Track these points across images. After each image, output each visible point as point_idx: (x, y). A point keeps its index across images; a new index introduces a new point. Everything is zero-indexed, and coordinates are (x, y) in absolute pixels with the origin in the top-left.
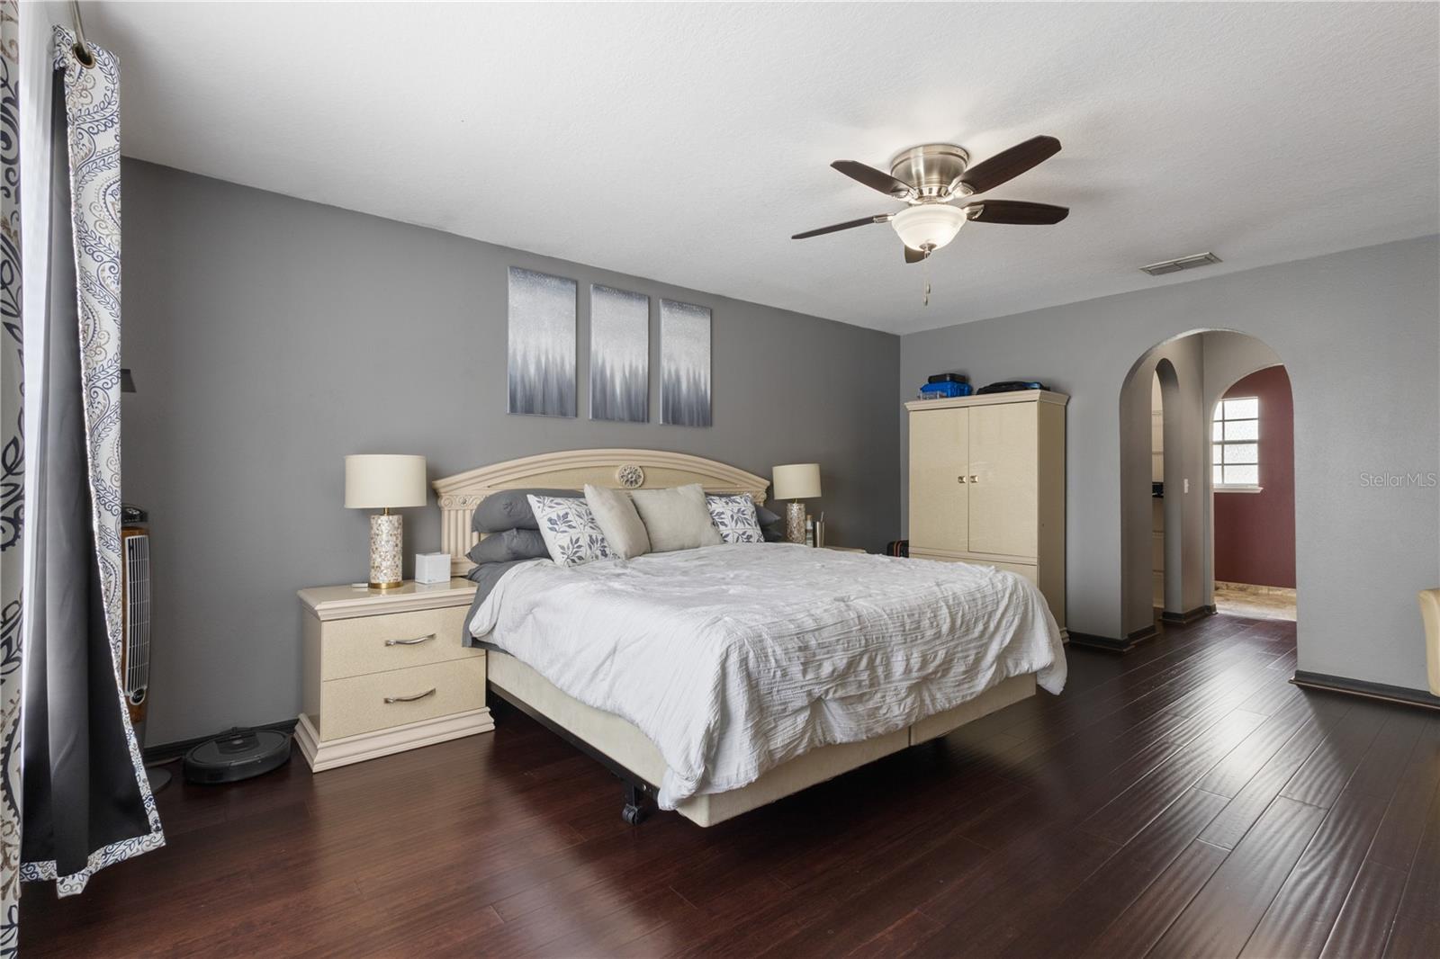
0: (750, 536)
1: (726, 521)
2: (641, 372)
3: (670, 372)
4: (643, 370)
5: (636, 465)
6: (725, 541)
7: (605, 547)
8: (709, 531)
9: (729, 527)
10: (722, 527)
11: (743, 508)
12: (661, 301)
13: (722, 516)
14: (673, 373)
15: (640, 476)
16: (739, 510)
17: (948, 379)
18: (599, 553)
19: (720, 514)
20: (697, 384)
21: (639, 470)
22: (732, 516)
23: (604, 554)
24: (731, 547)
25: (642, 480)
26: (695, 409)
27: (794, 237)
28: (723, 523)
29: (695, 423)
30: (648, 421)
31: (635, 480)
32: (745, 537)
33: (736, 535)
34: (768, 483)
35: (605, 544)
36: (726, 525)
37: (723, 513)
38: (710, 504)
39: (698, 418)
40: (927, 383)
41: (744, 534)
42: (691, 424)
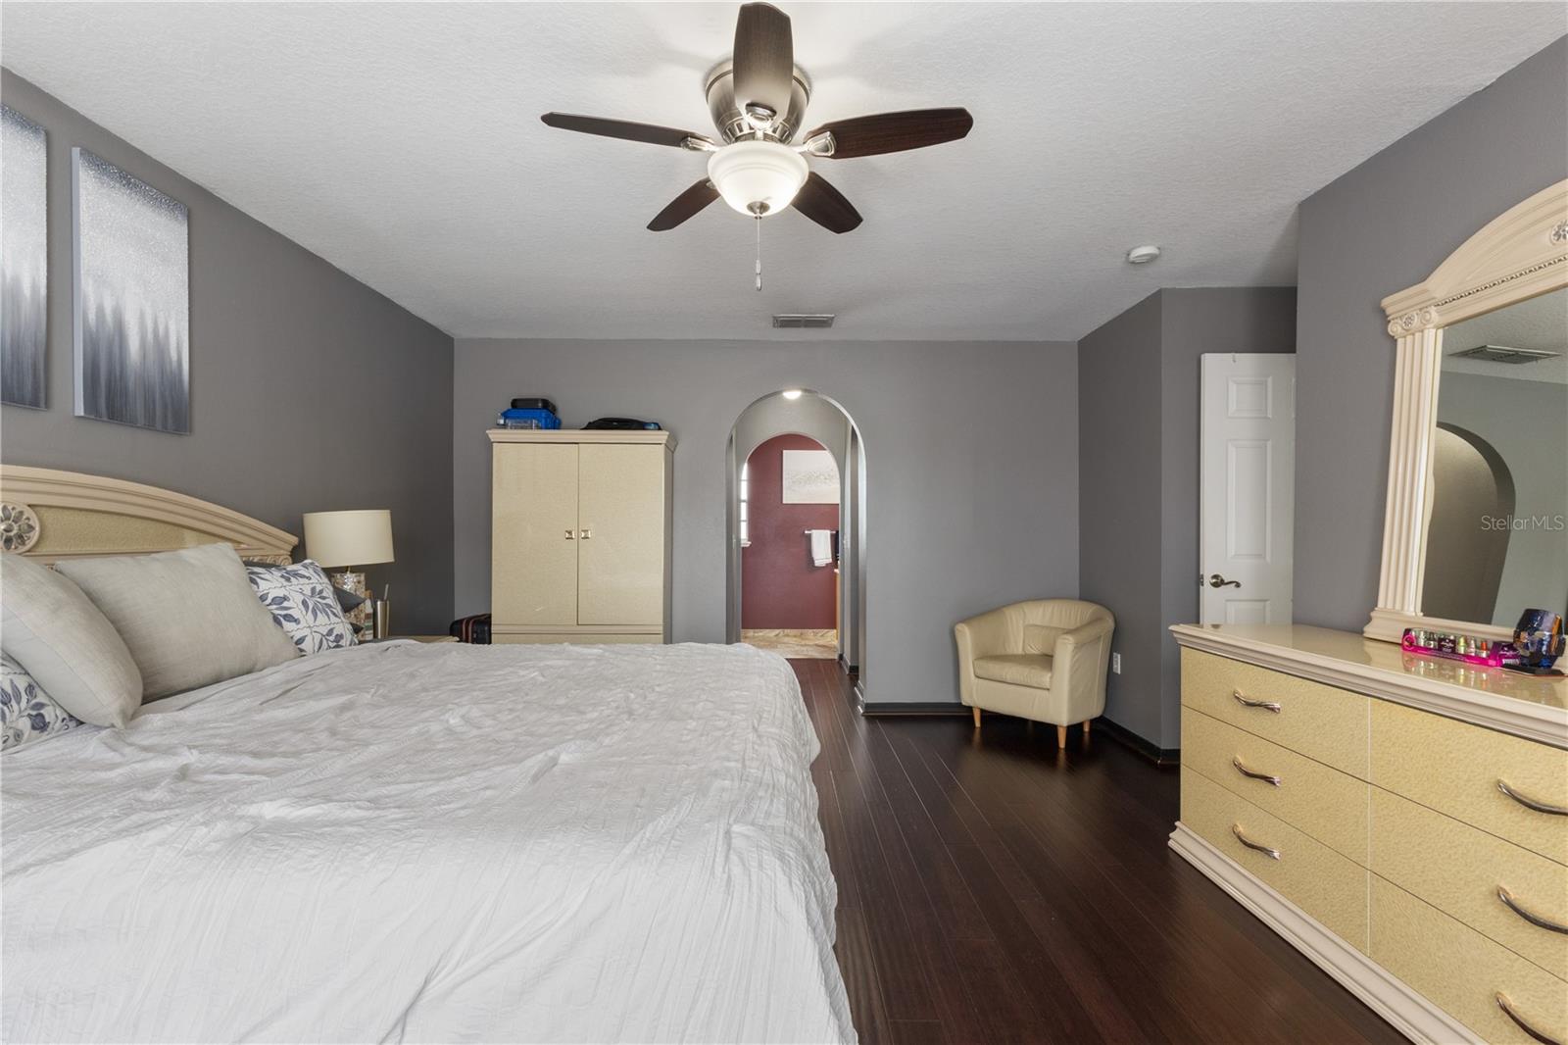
0: (339, 637)
1: (295, 613)
2: (27, 291)
3: (100, 310)
4: (35, 288)
5: (20, 501)
6: (301, 650)
7: (41, 706)
8: (271, 633)
9: (303, 624)
10: (288, 626)
11: (318, 589)
12: (76, 151)
13: (285, 604)
14: (108, 311)
15: (31, 528)
16: (313, 590)
17: (540, 405)
18: (25, 724)
19: (279, 601)
20: (161, 347)
21: (28, 512)
22: (304, 603)
23: (40, 724)
24: (319, 661)
25: (35, 536)
26: (157, 396)
27: (552, 120)
28: (289, 618)
29: (159, 426)
30: (47, 405)
31: (20, 536)
32: (332, 638)
33: (318, 637)
34: (294, 540)
35: (41, 698)
36: (297, 621)
37: (285, 598)
38: (256, 583)
39: (165, 417)
40: (510, 407)
41: (330, 632)
42: (150, 425)
